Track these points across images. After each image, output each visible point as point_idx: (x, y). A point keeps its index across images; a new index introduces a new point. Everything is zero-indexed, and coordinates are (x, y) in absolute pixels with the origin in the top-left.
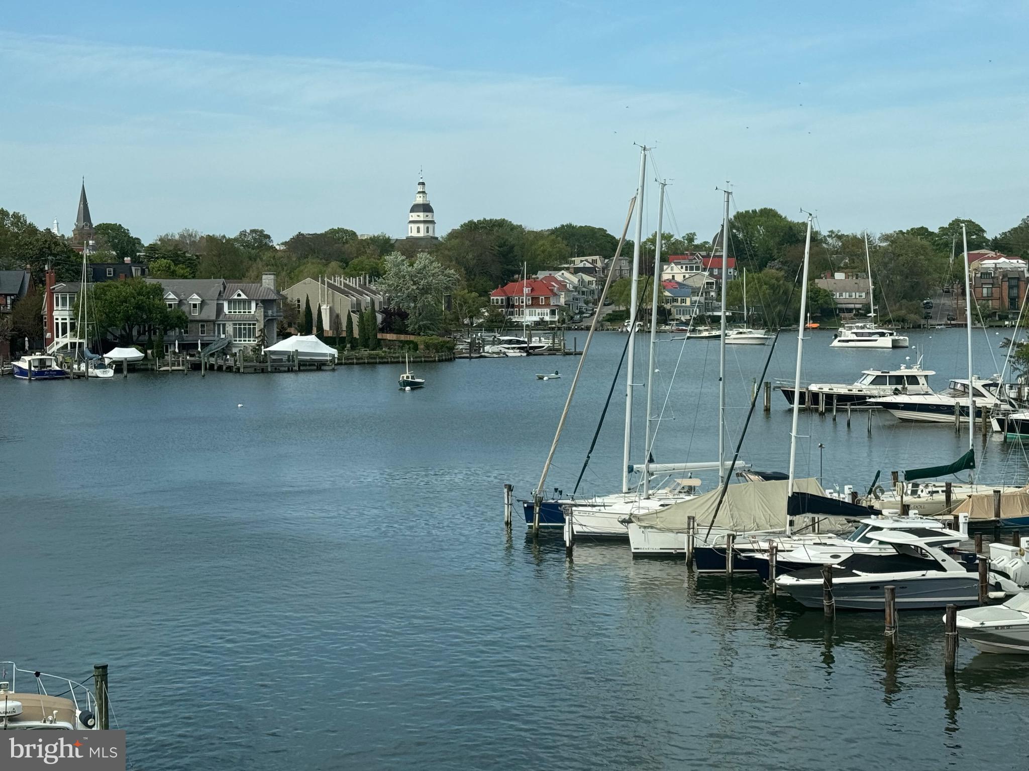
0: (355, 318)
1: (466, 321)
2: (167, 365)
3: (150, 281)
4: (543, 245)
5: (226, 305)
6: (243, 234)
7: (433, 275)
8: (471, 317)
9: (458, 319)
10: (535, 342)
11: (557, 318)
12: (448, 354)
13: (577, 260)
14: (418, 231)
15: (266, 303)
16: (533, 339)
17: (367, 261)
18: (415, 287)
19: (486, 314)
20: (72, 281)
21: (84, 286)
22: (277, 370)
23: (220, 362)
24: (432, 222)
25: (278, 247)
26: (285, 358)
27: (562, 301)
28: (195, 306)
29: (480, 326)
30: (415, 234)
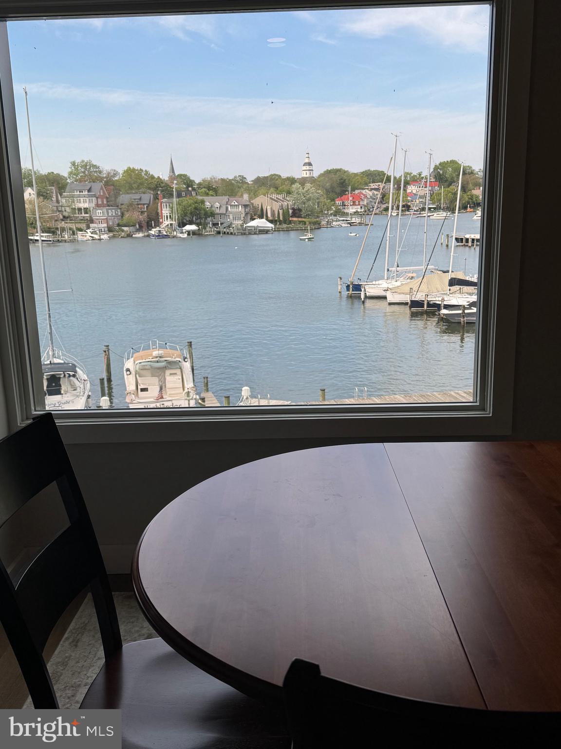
0: (281, 211)
1: (326, 212)
2: (207, 232)
3: (200, 198)
4: (358, 179)
5: (229, 207)
6: (235, 177)
7: (312, 193)
8: (328, 211)
9: (322, 212)
10: (353, 220)
11: (363, 210)
12: (317, 226)
13: (372, 185)
14: (306, 174)
15: (246, 206)
16: (353, 219)
17: (285, 188)
18: (304, 199)
19: (334, 209)
20: (169, 198)
21: (175, 200)
22: (250, 234)
23: (228, 231)
24: (312, 170)
25: (249, 183)
26: (253, 229)
27: (365, 203)
28: (217, 208)
29: (331, 214)
30: (305, 176)
